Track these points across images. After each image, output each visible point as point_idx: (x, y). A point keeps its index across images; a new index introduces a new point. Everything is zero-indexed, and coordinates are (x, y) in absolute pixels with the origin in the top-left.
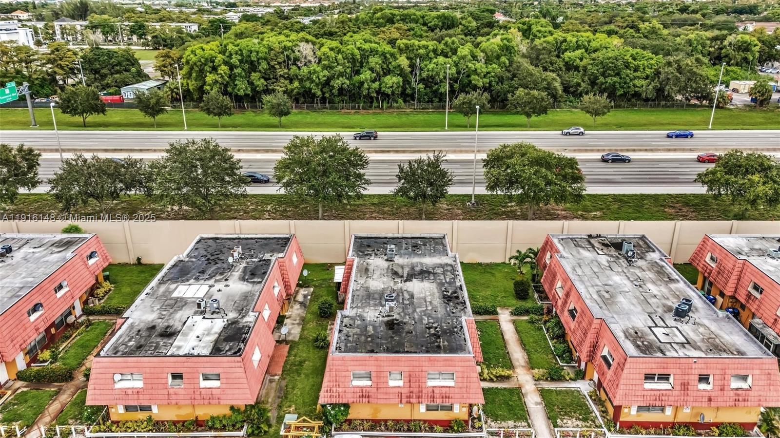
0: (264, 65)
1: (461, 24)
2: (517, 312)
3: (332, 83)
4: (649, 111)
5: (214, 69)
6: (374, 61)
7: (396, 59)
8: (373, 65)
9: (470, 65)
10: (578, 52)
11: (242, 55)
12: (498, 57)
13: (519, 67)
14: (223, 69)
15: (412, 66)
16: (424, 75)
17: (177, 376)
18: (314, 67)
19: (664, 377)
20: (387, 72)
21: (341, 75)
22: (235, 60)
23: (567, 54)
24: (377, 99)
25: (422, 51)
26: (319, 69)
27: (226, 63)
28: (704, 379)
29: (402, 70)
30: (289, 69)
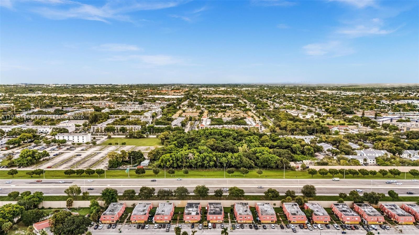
0: (181, 160)
1: (232, 135)
2: (230, 213)
3: (197, 164)
4: (276, 171)
5: (169, 161)
6: (208, 158)
7: (213, 158)
8: (207, 159)
9: (231, 160)
10: (260, 154)
11: (176, 157)
12: (238, 158)
13: (243, 160)
14: (171, 161)
15: (217, 159)
16: (220, 162)
17: (192, 217)
18: (193, 160)
19: (242, 217)
20: (211, 161)
21: (199, 162)
22: (174, 159)
23: (257, 154)
24: (208, 167)
25: (219, 156)
26: (194, 161)
27: (172, 160)
28: (245, 217)
29: (214, 160)
30: (186, 160)
